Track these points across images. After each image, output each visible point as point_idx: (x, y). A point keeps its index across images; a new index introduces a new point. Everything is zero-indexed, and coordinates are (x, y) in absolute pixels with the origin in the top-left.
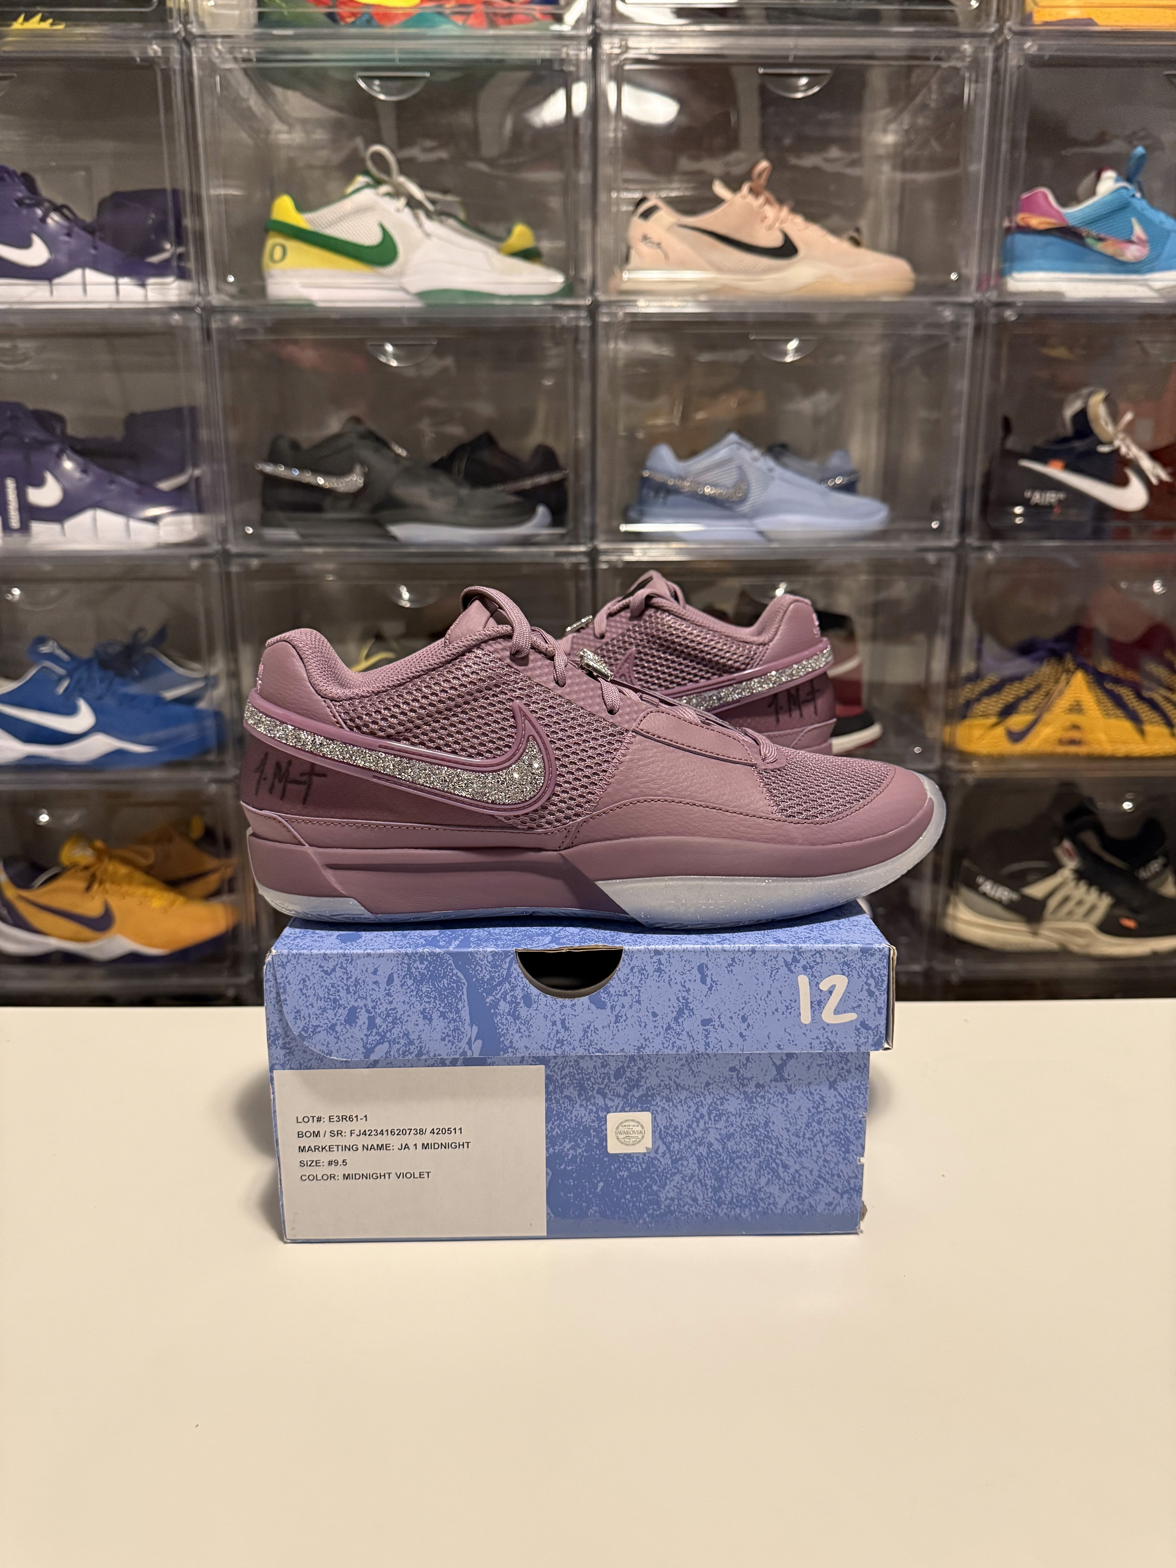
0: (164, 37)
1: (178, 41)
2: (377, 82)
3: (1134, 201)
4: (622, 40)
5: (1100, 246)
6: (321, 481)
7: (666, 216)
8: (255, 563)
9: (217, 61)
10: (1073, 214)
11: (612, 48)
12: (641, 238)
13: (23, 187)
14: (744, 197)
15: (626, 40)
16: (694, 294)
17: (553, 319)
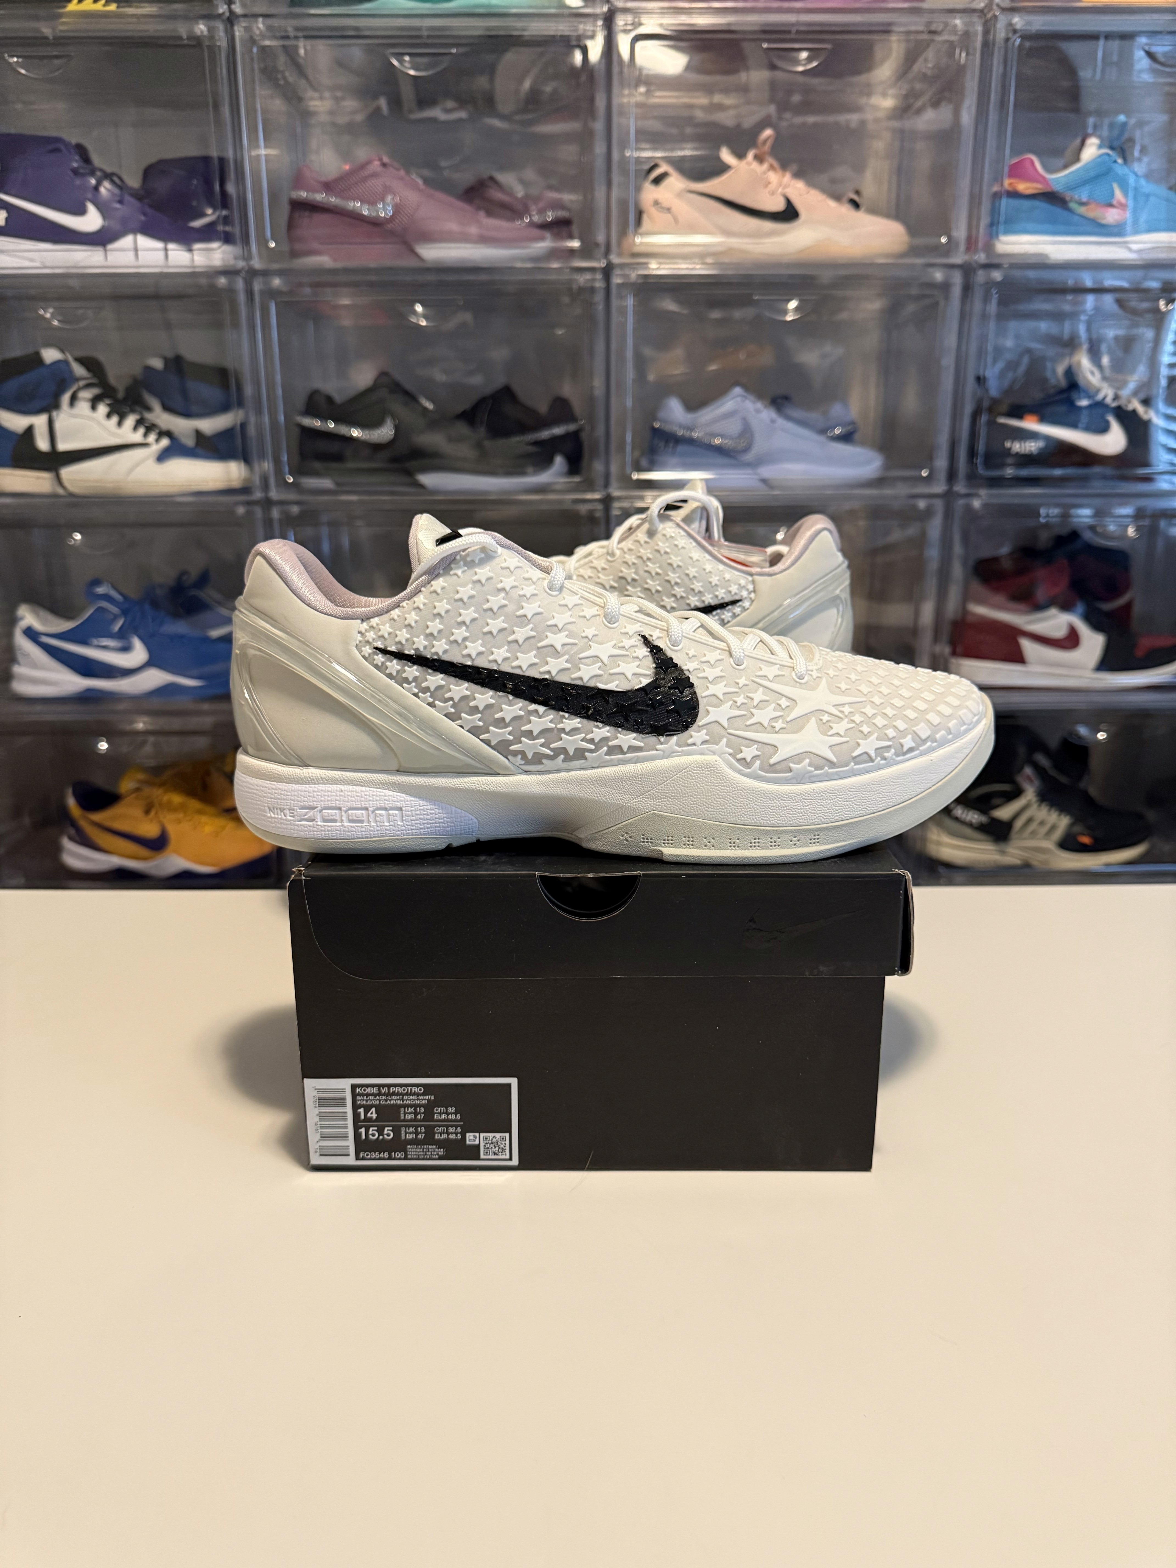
0: (208, 17)
1: (223, 21)
2: (407, 58)
3: (1115, 166)
4: (635, 17)
5: (1082, 210)
6: (355, 433)
7: (676, 182)
8: (295, 510)
9: (257, 38)
10: (1058, 179)
11: (626, 24)
12: (652, 203)
13: (77, 158)
14: (749, 164)
15: (640, 17)
16: (701, 256)
17: (570, 281)
